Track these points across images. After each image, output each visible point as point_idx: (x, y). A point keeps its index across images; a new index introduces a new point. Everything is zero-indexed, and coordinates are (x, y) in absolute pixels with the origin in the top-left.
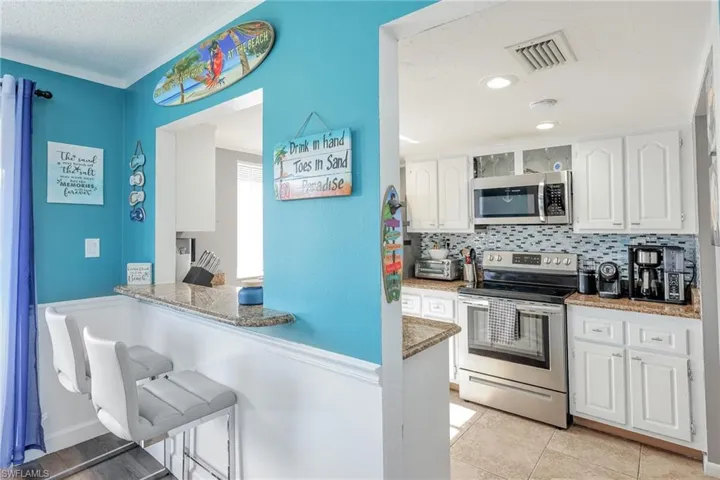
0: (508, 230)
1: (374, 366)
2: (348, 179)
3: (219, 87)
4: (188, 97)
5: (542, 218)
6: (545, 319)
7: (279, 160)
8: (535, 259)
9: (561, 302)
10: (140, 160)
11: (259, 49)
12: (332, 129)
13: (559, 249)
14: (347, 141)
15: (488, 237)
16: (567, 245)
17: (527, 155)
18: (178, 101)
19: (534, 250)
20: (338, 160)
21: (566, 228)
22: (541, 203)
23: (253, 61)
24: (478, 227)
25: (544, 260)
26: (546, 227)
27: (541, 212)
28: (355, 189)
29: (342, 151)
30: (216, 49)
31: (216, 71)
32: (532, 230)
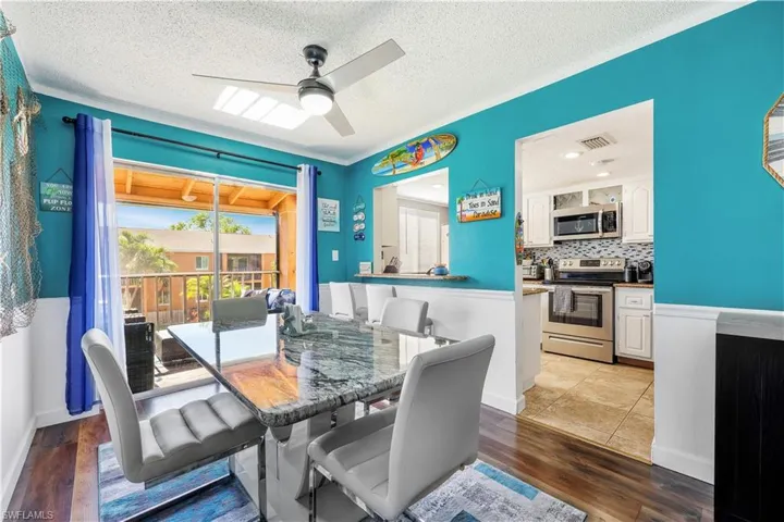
0: (578, 244)
1: (511, 292)
2: (499, 210)
3: (420, 166)
4: (398, 171)
5: (600, 234)
6: (600, 297)
7: (460, 202)
8: (596, 263)
9: (611, 285)
10: (362, 206)
11: (447, 148)
12: (490, 188)
13: (613, 255)
14: (499, 193)
15: (564, 249)
16: (619, 252)
17: (591, 192)
18: (391, 173)
19: (596, 257)
20: (493, 202)
21: (618, 241)
22: (600, 224)
23: (443, 154)
24: (556, 242)
25: (602, 263)
26: (604, 241)
27: (600, 230)
28: (502, 214)
29: (496, 197)
30: (419, 147)
31: (418, 159)
32: (595, 244)
